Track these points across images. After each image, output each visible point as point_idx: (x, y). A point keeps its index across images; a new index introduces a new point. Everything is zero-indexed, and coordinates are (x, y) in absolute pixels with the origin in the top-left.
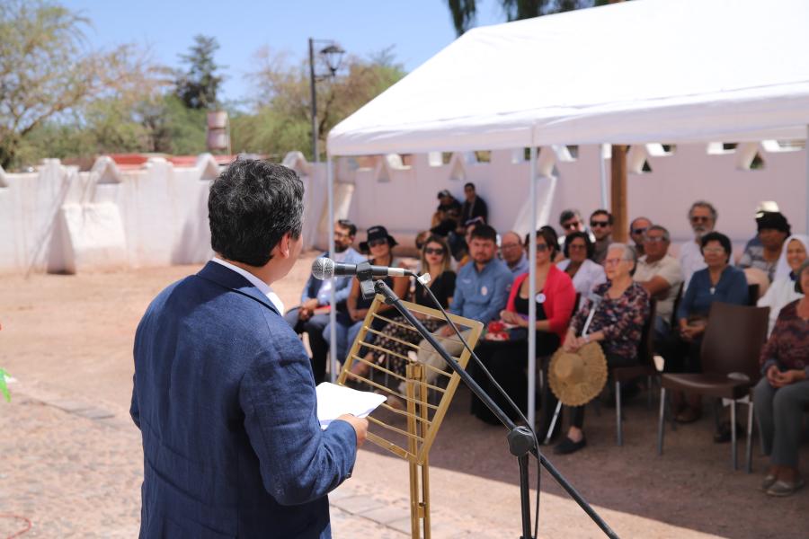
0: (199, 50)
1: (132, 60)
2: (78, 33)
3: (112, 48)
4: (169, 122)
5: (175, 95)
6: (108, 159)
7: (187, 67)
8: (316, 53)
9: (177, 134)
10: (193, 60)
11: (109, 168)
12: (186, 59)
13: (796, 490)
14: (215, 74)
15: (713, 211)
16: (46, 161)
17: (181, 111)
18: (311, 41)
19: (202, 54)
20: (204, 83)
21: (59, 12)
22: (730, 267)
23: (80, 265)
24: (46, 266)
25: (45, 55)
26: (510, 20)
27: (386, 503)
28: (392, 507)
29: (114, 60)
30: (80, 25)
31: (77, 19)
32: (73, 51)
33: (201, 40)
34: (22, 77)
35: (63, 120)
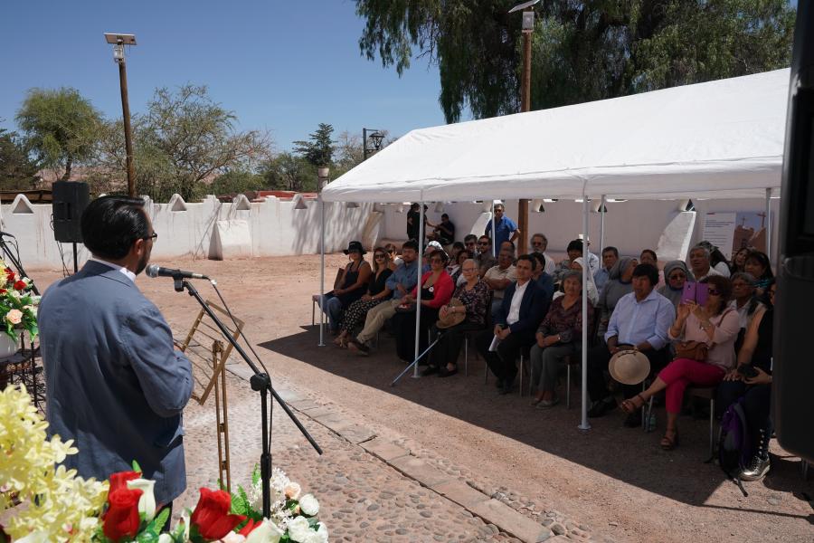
0: (321, 132)
1: (257, 140)
2: (229, 125)
3: (246, 133)
4: (303, 172)
5: (307, 157)
6: (243, 196)
7: (315, 142)
8: (368, 138)
9: (306, 179)
10: (318, 137)
11: (243, 200)
12: (314, 137)
13: (554, 405)
14: (330, 146)
15: (545, 239)
16: (209, 196)
17: (310, 167)
18: (365, 130)
19: (324, 133)
20: (324, 150)
21: (218, 112)
22: (545, 273)
23: (225, 255)
24: (207, 255)
25: (211, 136)
26: (477, 118)
27: (321, 405)
28: (323, 408)
29: (247, 140)
30: (230, 119)
31: (228, 116)
32: (226, 134)
33: (323, 126)
34: (199, 148)
35: (221, 172)
